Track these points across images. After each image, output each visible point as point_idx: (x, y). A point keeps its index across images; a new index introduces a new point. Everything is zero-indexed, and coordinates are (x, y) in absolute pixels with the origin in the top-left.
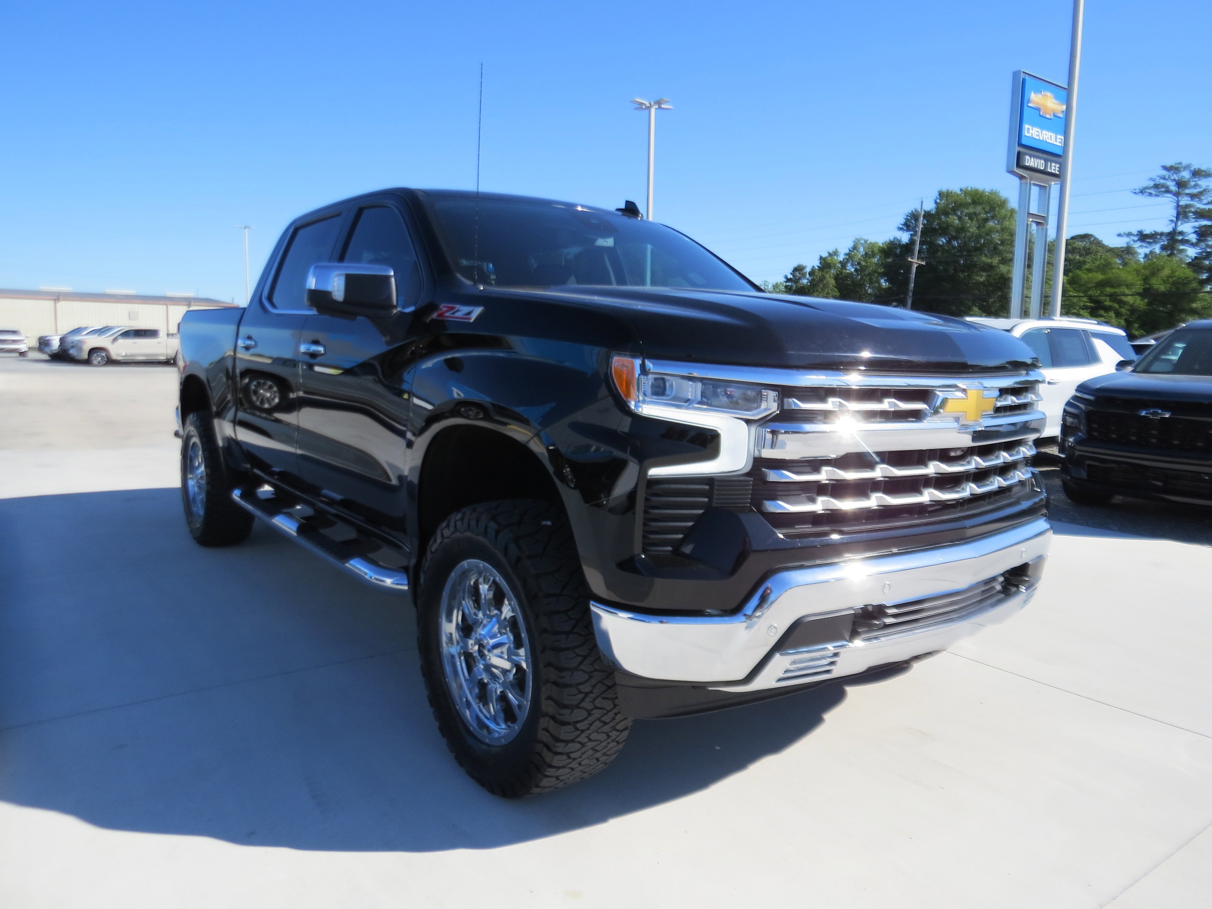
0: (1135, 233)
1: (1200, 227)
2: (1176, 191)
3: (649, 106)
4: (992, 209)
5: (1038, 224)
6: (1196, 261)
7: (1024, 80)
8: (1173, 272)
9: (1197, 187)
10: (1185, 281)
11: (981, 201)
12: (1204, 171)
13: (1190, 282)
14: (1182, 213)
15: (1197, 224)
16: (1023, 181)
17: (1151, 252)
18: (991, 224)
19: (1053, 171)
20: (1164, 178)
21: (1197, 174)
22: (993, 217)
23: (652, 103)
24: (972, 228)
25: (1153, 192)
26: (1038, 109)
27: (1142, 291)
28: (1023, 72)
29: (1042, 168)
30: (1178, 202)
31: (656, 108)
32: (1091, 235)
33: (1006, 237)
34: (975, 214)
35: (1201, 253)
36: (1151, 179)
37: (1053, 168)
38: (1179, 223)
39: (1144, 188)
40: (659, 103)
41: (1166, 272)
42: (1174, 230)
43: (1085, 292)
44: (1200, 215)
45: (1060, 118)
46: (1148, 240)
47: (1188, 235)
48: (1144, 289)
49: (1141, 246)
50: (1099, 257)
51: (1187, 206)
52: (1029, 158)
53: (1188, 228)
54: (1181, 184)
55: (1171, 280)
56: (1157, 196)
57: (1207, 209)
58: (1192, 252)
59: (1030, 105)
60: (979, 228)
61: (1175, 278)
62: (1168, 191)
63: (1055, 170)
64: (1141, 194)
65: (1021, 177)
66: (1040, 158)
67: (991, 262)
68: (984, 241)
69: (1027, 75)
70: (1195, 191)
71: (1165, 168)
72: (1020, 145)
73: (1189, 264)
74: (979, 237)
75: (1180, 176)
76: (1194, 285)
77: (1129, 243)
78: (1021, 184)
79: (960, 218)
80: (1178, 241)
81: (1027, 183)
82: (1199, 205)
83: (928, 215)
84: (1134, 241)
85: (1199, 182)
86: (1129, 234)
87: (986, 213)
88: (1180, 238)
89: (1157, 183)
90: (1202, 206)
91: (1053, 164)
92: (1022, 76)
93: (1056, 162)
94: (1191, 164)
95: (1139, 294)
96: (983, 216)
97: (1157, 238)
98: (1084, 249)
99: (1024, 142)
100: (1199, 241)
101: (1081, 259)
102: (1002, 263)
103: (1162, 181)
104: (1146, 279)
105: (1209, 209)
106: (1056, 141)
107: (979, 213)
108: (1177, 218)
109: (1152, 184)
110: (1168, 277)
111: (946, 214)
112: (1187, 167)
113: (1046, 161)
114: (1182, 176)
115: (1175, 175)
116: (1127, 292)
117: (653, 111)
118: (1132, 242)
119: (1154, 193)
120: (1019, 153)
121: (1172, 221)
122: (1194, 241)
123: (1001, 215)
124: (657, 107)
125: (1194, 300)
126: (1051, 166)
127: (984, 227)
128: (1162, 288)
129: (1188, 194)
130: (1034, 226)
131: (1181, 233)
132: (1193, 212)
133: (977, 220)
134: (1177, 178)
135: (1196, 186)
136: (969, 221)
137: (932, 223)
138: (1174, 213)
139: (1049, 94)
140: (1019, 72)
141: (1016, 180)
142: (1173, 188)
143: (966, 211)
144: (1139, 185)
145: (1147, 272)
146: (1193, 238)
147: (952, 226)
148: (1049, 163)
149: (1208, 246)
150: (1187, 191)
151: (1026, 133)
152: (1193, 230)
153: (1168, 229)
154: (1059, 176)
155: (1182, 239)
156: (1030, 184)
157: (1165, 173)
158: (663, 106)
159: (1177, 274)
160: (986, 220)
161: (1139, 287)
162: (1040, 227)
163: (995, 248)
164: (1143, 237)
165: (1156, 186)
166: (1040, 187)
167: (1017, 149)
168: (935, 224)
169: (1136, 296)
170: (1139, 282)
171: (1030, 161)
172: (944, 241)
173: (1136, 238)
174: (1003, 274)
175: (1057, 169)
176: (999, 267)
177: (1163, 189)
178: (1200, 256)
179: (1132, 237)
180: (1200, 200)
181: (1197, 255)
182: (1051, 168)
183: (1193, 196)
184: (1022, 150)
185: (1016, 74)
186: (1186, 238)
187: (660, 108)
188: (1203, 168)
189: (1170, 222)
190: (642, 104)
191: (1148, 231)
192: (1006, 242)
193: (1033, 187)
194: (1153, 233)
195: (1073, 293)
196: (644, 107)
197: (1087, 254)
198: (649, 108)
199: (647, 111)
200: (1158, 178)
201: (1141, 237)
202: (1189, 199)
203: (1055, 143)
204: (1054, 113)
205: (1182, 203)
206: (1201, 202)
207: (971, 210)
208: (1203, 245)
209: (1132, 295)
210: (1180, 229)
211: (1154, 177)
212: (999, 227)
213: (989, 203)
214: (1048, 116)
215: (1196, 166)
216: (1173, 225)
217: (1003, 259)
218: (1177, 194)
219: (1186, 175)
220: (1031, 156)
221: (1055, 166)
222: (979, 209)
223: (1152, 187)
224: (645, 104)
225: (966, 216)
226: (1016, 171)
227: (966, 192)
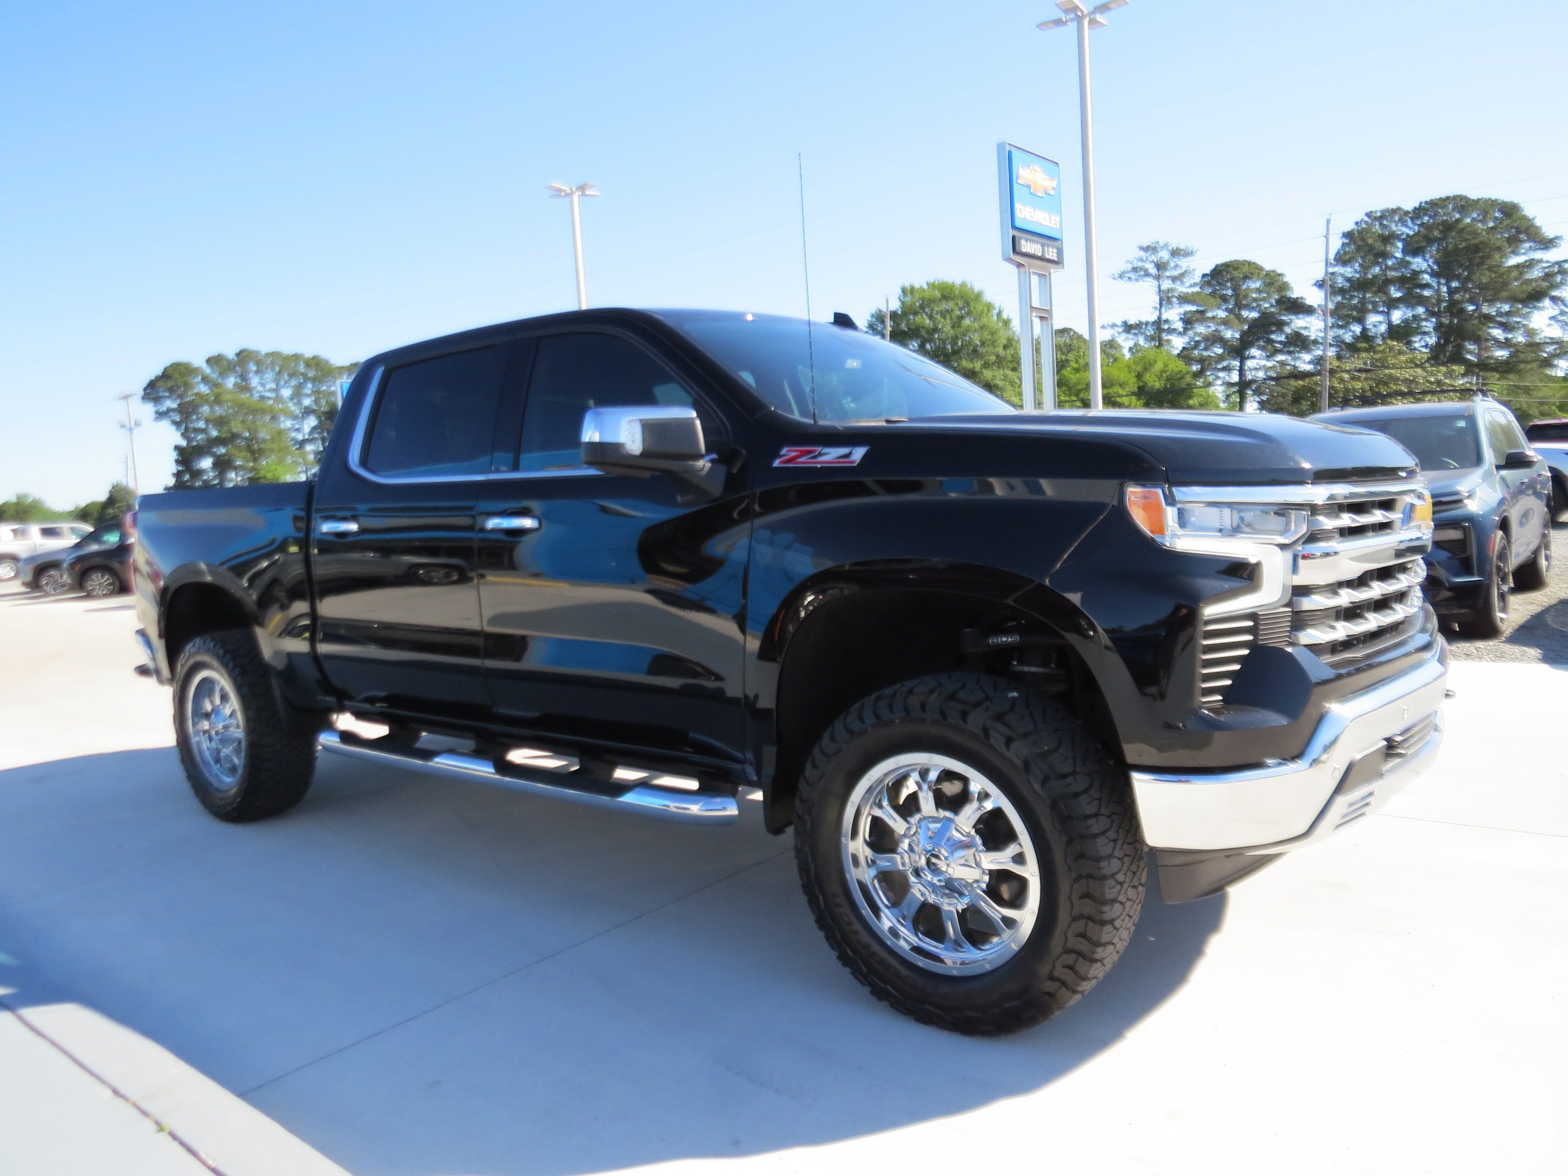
0: (1119, 323)
1: (1185, 313)
2: (1156, 274)
3: (570, 192)
4: (967, 304)
5: (1042, 318)
6: (1185, 352)
7: (1010, 153)
8: (1166, 365)
9: (1177, 268)
10: (1179, 376)
11: (952, 296)
12: (1183, 250)
13: (1182, 378)
14: (1165, 299)
15: (1182, 310)
16: (1022, 270)
17: (1136, 345)
18: (967, 322)
19: (1052, 258)
20: (1142, 260)
21: (1175, 253)
22: (969, 313)
23: (574, 189)
24: (946, 327)
25: (1132, 275)
26: (1029, 187)
27: (1136, 390)
28: (1009, 144)
29: (1040, 254)
30: (1159, 286)
31: (579, 195)
32: (1071, 329)
33: (986, 336)
34: (947, 311)
35: (1189, 343)
36: (1128, 261)
37: (1051, 254)
38: (1163, 310)
39: (1123, 272)
40: (582, 188)
41: (1159, 366)
42: (1159, 318)
43: (1077, 395)
44: (1184, 299)
45: (1051, 195)
46: (1133, 331)
47: (1174, 323)
48: (1138, 388)
49: (1127, 339)
50: (1082, 354)
51: (1169, 290)
52: (1025, 243)
53: (1174, 315)
54: (1161, 266)
55: (1164, 375)
56: (1136, 280)
57: (1190, 293)
58: (1178, 343)
59: (1019, 182)
60: (953, 327)
61: (1168, 373)
62: (1147, 274)
63: (1053, 256)
64: (1119, 279)
65: (1019, 265)
66: (1037, 242)
67: (973, 368)
68: (962, 343)
69: (1013, 148)
70: (1176, 273)
71: (1142, 248)
72: (1014, 227)
73: (1179, 355)
74: (955, 339)
75: (1159, 257)
76: (1188, 379)
77: (1114, 335)
78: (1019, 273)
79: (931, 317)
80: (1164, 330)
81: (1025, 272)
82: (1182, 289)
83: (894, 315)
84: (1119, 333)
85: (1179, 263)
86: (1114, 326)
87: (960, 309)
88: (1166, 327)
89: (1135, 266)
90: (1185, 290)
91: (1050, 249)
92: (1008, 148)
93: (1053, 247)
94: (1168, 243)
95: (1133, 394)
96: (957, 313)
97: (1142, 328)
98: (1065, 346)
99: (1018, 224)
100: (1186, 330)
101: (1064, 357)
102: (986, 368)
103: (1140, 264)
104: (1139, 376)
105: (1192, 292)
106: (1050, 221)
107: (952, 310)
108: (1161, 305)
109: (1130, 267)
110: (1162, 371)
111: (915, 313)
112: (1166, 246)
113: (1043, 245)
114: (1161, 257)
115: (1153, 256)
116: (1121, 392)
117: (576, 198)
118: (1117, 335)
119: (1133, 277)
120: (1014, 238)
121: (1156, 308)
122: (1181, 330)
123: (977, 311)
124: (580, 193)
125: (1190, 397)
126: (1048, 250)
127: (959, 326)
128: (1158, 385)
129: (1168, 277)
130: (1036, 321)
131: (1167, 321)
132: (1176, 297)
133: (951, 318)
134: (1155, 260)
135: (1176, 266)
136: (942, 320)
137: (898, 325)
138: (1157, 299)
139: (1037, 168)
140: (1004, 143)
141: (1014, 268)
142: (1153, 270)
143: (936, 309)
144: (1117, 271)
145: (1139, 368)
146: (1179, 326)
147: (923, 327)
148: (1046, 248)
149: (1195, 334)
150: (1168, 274)
151: (1018, 214)
152: (1178, 318)
153: (1153, 317)
154: (1058, 263)
155: (1169, 328)
156: (1029, 273)
157: (1142, 254)
158: (587, 192)
159: (1170, 367)
160: (961, 318)
161: (1133, 386)
162: (1045, 323)
163: (975, 351)
164: (1128, 328)
165: (1135, 270)
166: (1040, 275)
167: (1012, 232)
168: (903, 326)
169: (1132, 397)
170: (1132, 380)
171: (1027, 246)
172: (916, 345)
173: (1121, 330)
174: (988, 380)
175: (1055, 255)
176: (982, 373)
177: (1142, 273)
178: (1188, 346)
179: (1116, 328)
180: (1182, 283)
181: (1185, 346)
182: (1048, 254)
183: (1174, 279)
184: (1017, 234)
185: (1000, 146)
186: (1172, 327)
187: (583, 194)
188: (1182, 247)
189: (1154, 310)
190: (560, 190)
191: (1132, 322)
192: (987, 343)
193: (1032, 276)
194: (1138, 323)
195: (1065, 397)
196: (563, 194)
197: (1069, 352)
198: (569, 195)
199: (568, 199)
200: (1135, 261)
201: (1125, 328)
202: (1171, 282)
203: (1050, 225)
204: (1045, 191)
205: (1164, 287)
206: (1183, 285)
207: (944, 306)
208: (1190, 333)
209: (1127, 395)
210: (1164, 317)
211: (1131, 259)
212: (976, 325)
213: (962, 297)
214: (1039, 194)
215: (1174, 245)
216: (1158, 312)
217: (985, 363)
218: (1158, 278)
219: (1164, 255)
220: (1026, 240)
221: (1052, 252)
222: (950, 305)
223: (1130, 271)
224: (565, 191)
225: (937, 314)
226: (1012, 258)
227: (932, 286)
